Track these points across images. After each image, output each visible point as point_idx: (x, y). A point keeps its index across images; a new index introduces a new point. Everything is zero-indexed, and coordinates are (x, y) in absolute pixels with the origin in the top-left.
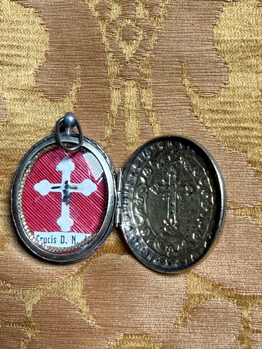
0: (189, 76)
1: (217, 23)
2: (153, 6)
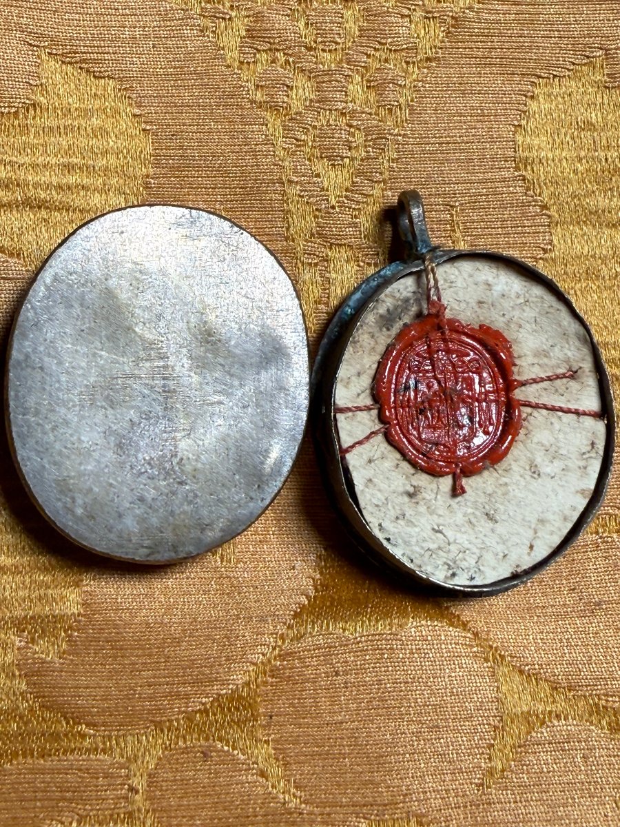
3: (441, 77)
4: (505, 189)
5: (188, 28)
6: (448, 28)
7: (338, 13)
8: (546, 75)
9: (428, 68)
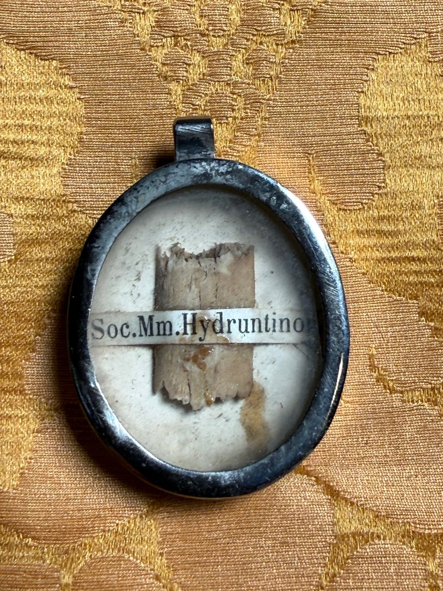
0: (321, 176)
1: (365, 89)
2: (260, 61)
3: (303, 55)
4: (350, 141)
5: (112, 20)
6: (309, 18)
7: (226, 7)
8: (384, 52)
9: (293, 48)
